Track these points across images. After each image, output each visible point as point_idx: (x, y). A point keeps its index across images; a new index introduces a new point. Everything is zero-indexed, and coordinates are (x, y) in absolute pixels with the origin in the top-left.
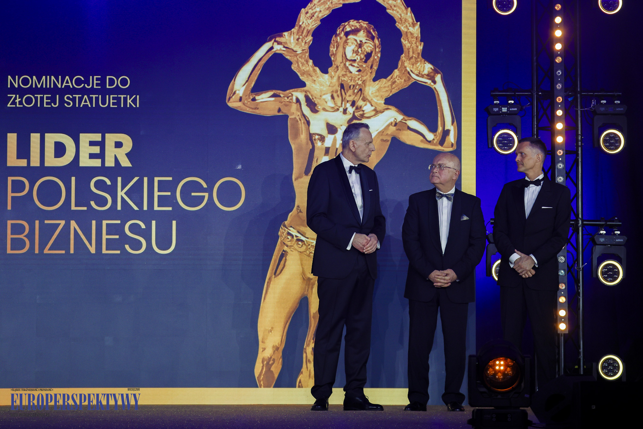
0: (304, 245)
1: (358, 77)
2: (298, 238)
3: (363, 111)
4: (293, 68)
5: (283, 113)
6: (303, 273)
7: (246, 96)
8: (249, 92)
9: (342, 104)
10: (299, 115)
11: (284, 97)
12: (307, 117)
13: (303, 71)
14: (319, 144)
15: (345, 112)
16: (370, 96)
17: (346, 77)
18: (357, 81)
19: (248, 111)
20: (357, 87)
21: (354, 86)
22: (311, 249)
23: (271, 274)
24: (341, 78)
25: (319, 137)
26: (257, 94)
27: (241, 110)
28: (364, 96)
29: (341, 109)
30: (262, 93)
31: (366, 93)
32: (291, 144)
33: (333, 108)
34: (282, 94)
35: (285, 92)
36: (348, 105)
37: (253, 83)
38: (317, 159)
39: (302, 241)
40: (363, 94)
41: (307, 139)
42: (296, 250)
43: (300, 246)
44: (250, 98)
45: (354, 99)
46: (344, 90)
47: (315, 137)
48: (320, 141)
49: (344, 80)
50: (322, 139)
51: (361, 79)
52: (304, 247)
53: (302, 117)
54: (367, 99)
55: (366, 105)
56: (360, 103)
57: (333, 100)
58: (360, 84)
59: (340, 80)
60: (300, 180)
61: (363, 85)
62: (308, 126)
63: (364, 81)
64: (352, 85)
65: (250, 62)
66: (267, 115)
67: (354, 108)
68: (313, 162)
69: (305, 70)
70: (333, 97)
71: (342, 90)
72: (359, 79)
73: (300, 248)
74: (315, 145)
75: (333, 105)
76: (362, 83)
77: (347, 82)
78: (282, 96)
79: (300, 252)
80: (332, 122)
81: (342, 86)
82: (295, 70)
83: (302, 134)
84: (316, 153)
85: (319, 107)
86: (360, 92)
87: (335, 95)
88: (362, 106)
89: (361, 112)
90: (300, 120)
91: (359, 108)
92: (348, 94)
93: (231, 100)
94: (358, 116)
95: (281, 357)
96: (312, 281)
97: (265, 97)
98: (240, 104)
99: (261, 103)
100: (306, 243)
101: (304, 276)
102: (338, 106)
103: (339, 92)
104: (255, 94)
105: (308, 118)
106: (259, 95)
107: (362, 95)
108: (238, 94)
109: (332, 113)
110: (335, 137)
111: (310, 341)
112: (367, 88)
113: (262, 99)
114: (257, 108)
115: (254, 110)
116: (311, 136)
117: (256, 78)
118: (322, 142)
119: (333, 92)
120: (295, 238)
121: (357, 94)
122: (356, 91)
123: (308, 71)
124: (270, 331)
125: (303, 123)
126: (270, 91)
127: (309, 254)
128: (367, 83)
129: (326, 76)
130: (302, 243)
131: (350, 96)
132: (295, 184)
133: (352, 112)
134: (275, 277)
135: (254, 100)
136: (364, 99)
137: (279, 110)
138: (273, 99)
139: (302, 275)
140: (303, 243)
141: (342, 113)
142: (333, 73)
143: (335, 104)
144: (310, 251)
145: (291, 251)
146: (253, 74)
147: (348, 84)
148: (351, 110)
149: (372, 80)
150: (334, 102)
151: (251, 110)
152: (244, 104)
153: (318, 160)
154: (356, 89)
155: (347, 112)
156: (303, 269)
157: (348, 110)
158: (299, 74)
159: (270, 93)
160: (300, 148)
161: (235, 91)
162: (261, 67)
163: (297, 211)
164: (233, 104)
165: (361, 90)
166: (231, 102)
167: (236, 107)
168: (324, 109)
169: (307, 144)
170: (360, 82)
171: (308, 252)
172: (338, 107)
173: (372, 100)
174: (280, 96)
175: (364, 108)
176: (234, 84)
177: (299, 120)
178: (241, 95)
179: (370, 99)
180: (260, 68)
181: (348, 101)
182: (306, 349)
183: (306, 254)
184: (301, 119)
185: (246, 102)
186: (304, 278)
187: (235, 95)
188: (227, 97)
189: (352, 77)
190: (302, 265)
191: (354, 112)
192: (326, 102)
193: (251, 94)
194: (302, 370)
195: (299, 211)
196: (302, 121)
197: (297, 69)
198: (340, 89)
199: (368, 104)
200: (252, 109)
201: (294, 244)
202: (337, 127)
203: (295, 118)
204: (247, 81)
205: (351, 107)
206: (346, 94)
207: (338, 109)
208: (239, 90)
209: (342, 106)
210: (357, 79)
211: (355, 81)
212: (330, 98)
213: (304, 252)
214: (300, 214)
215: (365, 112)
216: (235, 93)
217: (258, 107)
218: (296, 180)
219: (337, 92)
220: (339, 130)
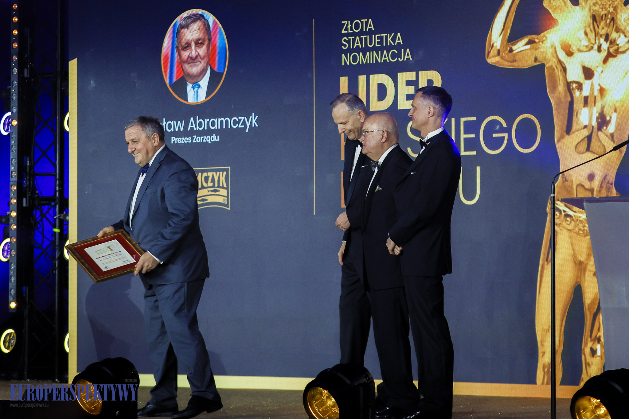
0: (572, 221)
1: (609, 3)
2: (566, 213)
3: (618, 45)
4: (544, 5)
5: (539, 62)
6: (574, 256)
7: (503, 48)
8: (506, 42)
9: (595, 40)
10: (555, 62)
11: (539, 42)
12: (563, 62)
13: (555, 7)
14: (577, 93)
15: (599, 50)
16: (622, 25)
17: (598, 6)
18: (609, 9)
19: (507, 65)
20: (609, 16)
21: (606, 15)
22: (580, 224)
23: (543, 260)
24: (592, 8)
25: (577, 85)
26: (513, 43)
27: (500, 65)
28: (617, 27)
29: (596, 47)
30: (518, 42)
31: (618, 23)
32: (550, 99)
33: (587, 46)
34: (537, 39)
35: (540, 36)
36: (602, 40)
37: (509, 31)
38: (577, 113)
39: (569, 216)
40: (616, 23)
41: (565, 90)
42: (564, 227)
43: (569, 223)
44: (507, 50)
45: (608, 32)
46: (596, 22)
47: (572, 86)
48: (578, 90)
49: (595, 10)
50: (580, 86)
51: (612, 6)
52: (573, 223)
53: (558, 64)
54: (620, 29)
55: (619, 37)
56: (614, 35)
57: (586, 37)
58: (612, 12)
59: (592, 11)
60: (563, 141)
61: (615, 13)
62: (564, 73)
63: (615, 7)
64: (604, 14)
65: (504, 6)
66: (524, 67)
67: (608, 43)
68: (574, 117)
69: (557, 5)
70: (586, 34)
71: (595, 23)
72: (610, 5)
73: (569, 225)
74: (574, 95)
75: (587, 43)
76: (614, 10)
77: (599, 11)
78: (537, 41)
79: (569, 230)
80: (587, 65)
81: (594, 18)
82: (547, 8)
83: (560, 84)
84: (575, 106)
85: (574, 48)
86: (612, 22)
87: (588, 30)
88: (616, 39)
89: (615, 47)
90: (557, 68)
91: (613, 42)
92: (600, 27)
93: (490, 55)
94: (613, 52)
95: (560, 362)
96: (584, 265)
97: (520, 46)
98: (498, 59)
99: (518, 54)
100: (574, 218)
101: (576, 259)
102: (591, 43)
103: (592, 26)
104: (511, 44)
105: (564, 64)
106: (515, 45)
107: (615, 25)
108: (496, 47)
109: (587, 53)
110: (592, 83)
111: (587, 340)
112: (619, 16)
113: (519, 48)
114: (515, 61)
115: (512, 64)
116: (568, 85)
117: (511, 25)
118: (580, 92)
119: (585, 26)
120: (563, 213)
121: (610, 25)
122: (608, 21)
123: (559, 6)
124: (548, 331)
125: (559, 71)
126: (525, 38)
127: (578, 232)
128: (619, 10)
129: (577, 8)
130: (570, 218)
131: (603, 28)
132: (558, 146)
133: (606, 49)
134: (547, 264)
135: (511, 51)
136: (618, 30)
137: (536, 60)
138: (528, 47)
139: (574, 259)
140: (572, 219)
141: (596, 52)
142: (584, 4)
143: (589, 41)
144: (579, 228)
145: (561, 230)
146: (508, 20)
147: (600, 14)
148: (605, 46)
149: (623, 5)
150: (588, 39)
151: (509, 64)
152: (502, 58)
153: (579, 114)
154: (608, 18)
155: (602, 49)
156: (573, 250)
157: (602, 46)
158: (551, 11)
159: (525, 40)
160: (559, 103)
161: (493, 44)
162: (514, 9)
163: (563, 180)
164: (492, 60)
165: (613, 19)
166: (490, 58)
167: (495, 63)
168: (580, 50)
169: (566, 96)
170: (611, 10)
171: (577, 229)
172: (592, 45)
173: (625, 29)
174: (535, 42)
175: (618, 42)
176: (491, 35)
177: (555, 68)
178: (498, 47)
179: (623, 29)
180: (514, 11)
181: (601, 36)
182: (584, 350)
183: (575, 233)
184: (557, 66)
185: (504, 55)
186: (575, 263)
187: (493, 49)
188: (486, 52)
189: (603, 5)
190: (572, 245)
191: (608, 49)
192: (580, 41)
193: (508, 45)
194: (582, 376)
195: (564, 180)
196: (559, 69)
197: (549, 5)
198: (592, 21)
199: (622, 36)
200: (510, 62)
201: (563, 221)
202: (593, 69)
203: (552, 66)
204: (503, 30)
205: (605, 42)
206: (598, 27)
207: (592, 48)
208: (496, 42)
209: (596, 43)
210: (608, 6)
211: (606, 9)
212: (583, 35)
213: (573, 229)
214: (566, 183)
215: (620, 46)
216: (493, 46)
217: (516, 58)
218: (558, 142)
219: (589, 26)
220: (595, 72)
